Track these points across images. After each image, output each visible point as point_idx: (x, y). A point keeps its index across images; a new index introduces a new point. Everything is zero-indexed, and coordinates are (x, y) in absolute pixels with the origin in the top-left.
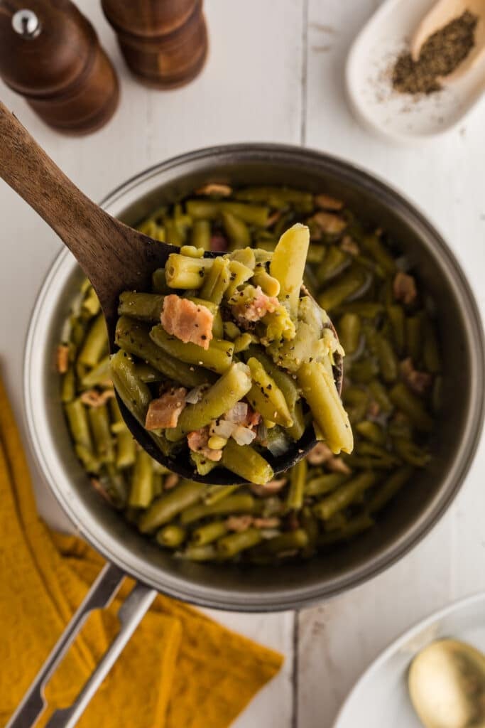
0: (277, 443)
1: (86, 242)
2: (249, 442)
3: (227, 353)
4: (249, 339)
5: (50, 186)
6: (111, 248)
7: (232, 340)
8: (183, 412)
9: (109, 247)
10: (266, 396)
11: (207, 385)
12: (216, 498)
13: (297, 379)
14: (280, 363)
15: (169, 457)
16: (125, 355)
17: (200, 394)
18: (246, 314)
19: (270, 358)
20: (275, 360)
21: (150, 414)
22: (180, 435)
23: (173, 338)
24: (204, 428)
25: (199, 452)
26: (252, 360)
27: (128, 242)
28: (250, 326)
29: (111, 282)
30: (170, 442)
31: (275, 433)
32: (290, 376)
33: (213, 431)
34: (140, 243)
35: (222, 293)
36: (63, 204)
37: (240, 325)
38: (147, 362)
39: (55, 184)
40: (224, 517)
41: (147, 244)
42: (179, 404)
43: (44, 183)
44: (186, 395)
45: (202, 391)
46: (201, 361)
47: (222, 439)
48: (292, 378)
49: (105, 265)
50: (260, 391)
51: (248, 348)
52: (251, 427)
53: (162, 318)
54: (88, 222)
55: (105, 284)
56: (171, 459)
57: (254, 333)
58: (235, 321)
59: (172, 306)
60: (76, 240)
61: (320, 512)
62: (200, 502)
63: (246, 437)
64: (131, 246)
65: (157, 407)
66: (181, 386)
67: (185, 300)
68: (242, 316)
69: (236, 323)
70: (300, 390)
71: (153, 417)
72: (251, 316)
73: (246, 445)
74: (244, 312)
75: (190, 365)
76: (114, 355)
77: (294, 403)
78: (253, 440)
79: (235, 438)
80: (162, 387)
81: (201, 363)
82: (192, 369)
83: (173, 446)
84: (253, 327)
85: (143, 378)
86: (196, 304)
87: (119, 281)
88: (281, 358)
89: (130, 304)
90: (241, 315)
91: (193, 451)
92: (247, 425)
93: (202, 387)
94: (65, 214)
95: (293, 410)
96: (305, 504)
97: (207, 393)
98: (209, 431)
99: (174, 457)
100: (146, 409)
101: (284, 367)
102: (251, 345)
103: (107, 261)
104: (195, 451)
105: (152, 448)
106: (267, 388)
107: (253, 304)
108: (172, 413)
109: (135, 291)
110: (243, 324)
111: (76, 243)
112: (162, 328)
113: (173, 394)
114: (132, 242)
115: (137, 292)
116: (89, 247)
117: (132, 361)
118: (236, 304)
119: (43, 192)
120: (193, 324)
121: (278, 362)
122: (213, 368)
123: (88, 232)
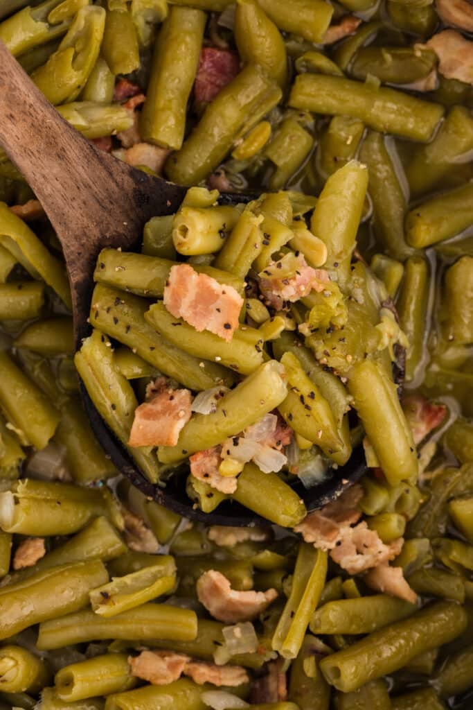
0: (311, 470)
1: (57, 179)
2: (278, 469)
3: (256, 347)
4: (283, 324)
5: (18, 104)
6: (90, 187)
7: (257, 325)
8: (186, 424)
9: (87, 186)
10: (307, 407)
11: (223, 388)
12: (119, 605)
13: (347, 383)
14: (325, 359)
15: (156, 486)
16: (103, 340)
17: (215, 401)
18: (283, 292)
19: (311, 352)
20: (319, 355)
21: (139, 423)
22: (178, 455)
23: (180, 322)
24: (216, 446)
25: (204, 480)
26: (287, 357)
27: (113, 179)
28: (284, 307)
29: (85, 234)
30: (160, 464)
31: (309, 454)
32: (339, 378)
33: (228, 452)
34: (131, 180)
35: (250, 261)
36: (32, 130)
37: (268, 303)
38: (134, 351)
39: (25, 102)
40: (131, 649)
41: (138, 182)
42: (182, 413)
43: (10, 102)
44: (192, 402)
45: (216, 397)
46: (218, 356)
47: (236, 462)
48: (341, 382)
49: (79, 211)
50: (297, 400)
51: (279, 336)
52: (280, 447)
53: (167, 294)
54: (63, 152)
55: (76, 237)
56: (160, 488)
57: (289, 316)
58: (262, 297)
59: (182, 281)
60: (44, 177)
61: (337, 672)
62: (86, 607)
63: (272, 461)
64: (117, 185)
65: (149, 416)
66: (181, 386)
67: (204, 276)
68: (277, 294)
69: (263, 301)
70: (350, 399)
71: (143, 429)
72: (289, 293)
73: (273, 472)
74: (279, 289)
75: (200, 360)
76: (88, 338)
77: (341, 417)
78: (284, 466)
79: (258, 463)
80: (151, 385)
81: (218, 359)
82: (202, 365)
83: (163, 469)
84: (289, 308)
85: (125, 373)
86: (220, 283)
87: (95, 233)
88: (327, 354)
89: (117, 269)
90: (275, 293)
91: (195, 478)
92: (275, 445)
93: (216, 391)
94: (33, 142)
95: (340, 425)
96: (306, 650)
97: (224, 401)
98: (220, 452)
99: (163, 484)
100: (131, 416)
101: (330, 366)
102: (285, 332)
103: (83, 205)
104: (199, 478)
105: (133, 471)
106: (309, 396)
107: (294, 279)
108: (172, 426)
109: (120, 249)
110: (273, 302)
111: (43, 180)
112: (164, 308)
113: (172, 398)
114: (119, 179)
115: (123, 251)
116: (59, 186)
117: (112, 347)
118: (270, 278)
119: (8, 113)
120: (213, 307)
121: (322, 359)
122: (235, 367)
123: (60, 164)
